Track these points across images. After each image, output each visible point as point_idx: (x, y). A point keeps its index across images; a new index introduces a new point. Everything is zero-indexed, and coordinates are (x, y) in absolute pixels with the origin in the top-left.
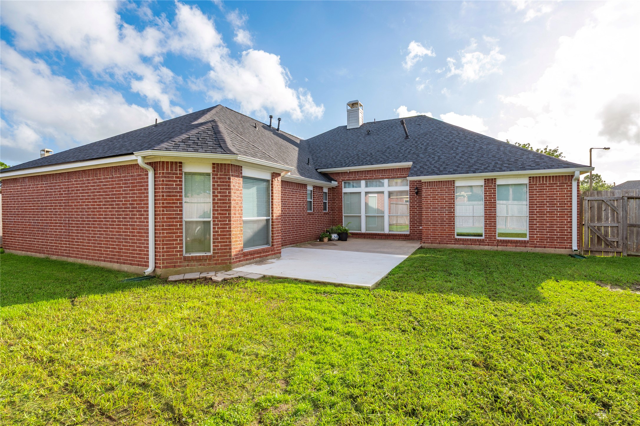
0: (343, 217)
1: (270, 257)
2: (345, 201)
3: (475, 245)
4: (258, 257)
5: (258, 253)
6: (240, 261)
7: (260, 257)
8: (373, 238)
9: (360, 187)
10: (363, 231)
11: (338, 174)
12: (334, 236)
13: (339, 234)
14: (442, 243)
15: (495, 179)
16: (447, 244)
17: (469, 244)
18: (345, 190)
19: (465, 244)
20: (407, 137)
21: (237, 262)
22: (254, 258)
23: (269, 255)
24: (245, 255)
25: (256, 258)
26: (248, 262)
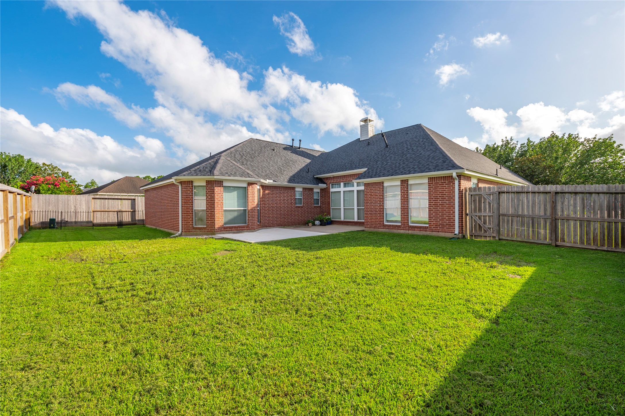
0: (331, 209)
1: (245, 231)
2: (332, 197)
3: (395, 229)
4: (235, 230)
5: (235, 228)
6: (221, 231)
7: (237, 230)
8: (347, 225)
9: (340, 187)
10: (342, 219)
11: (327, 178)
12: (317, 222)
13: (320, 221)
14: (376, 228)
15: (408, 180)
16: (379, 228)
17: (391, 229)
18: (332, 190)
19: (389, 229)
20: (387, 146)
21: (219, 231)
22: (232, 230)
23: (244, 230)
24: (225, 228)
25: (234, 230)
26: (227, 232)
